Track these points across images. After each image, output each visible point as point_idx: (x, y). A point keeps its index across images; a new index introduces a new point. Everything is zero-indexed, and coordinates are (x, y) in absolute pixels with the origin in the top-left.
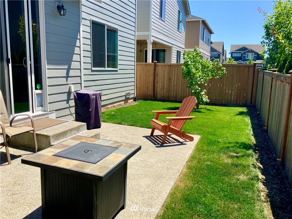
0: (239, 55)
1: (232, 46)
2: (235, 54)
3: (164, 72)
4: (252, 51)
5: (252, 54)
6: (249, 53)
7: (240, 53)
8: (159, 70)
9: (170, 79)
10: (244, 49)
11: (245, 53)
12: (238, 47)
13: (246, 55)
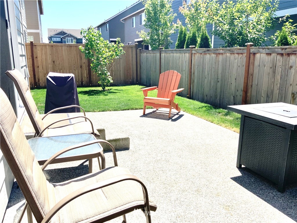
0: (59, 39)
1: (50, 30)
2: (55, 38)
3: (46, 53)
4: (71, 36)
5: (71, 39)
6: (69, 38)
7: (60, 37)
8: (38, 51)
9: (54, 62)
10: (62, 33)
11: (64, 38)
12: (56, 31)
13: (66, 40)
